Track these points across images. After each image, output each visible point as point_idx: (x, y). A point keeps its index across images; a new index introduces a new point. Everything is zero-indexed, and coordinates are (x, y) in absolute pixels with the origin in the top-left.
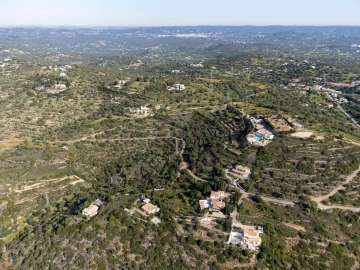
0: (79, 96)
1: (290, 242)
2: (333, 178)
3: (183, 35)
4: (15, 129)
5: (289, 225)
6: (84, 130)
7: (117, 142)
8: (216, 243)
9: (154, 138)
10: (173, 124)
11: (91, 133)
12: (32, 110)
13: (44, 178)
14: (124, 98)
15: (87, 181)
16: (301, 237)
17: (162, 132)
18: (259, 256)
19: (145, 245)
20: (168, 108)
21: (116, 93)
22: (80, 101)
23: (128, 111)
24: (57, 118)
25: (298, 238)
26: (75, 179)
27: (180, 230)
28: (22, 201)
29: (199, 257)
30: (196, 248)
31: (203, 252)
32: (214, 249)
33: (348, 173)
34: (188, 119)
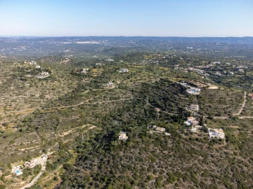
0: (61, 79)
1: (236, 133)
2: (237, 106)
3: (82, 43)
4: (26, 102)
5: (231, 126)
6: (79, 98)
7: (103, 103)
8: (204, 138)
9: (124, 100)
10: (132, 91)
11: (85, 100)
12: (33, 89)
13: (72, 127)
14: (91, 79)
15: (98, 126)
16: (239, 130)
17: (127, 96)
18: (227, 141)
19: (170, 146)
20: (124, 82)
21: (85, 76)
22: (62, 82)
23: (101, 85)
24: (51, 93)
25: (238, 131)
26: (90, 126)
27: (184, 136)
28: (66, 141)
29: (200, 146)
30: (196, 142)
31: (200, 143)
32: (205, 141)
33: (242, 103)
34: (140, 87)
